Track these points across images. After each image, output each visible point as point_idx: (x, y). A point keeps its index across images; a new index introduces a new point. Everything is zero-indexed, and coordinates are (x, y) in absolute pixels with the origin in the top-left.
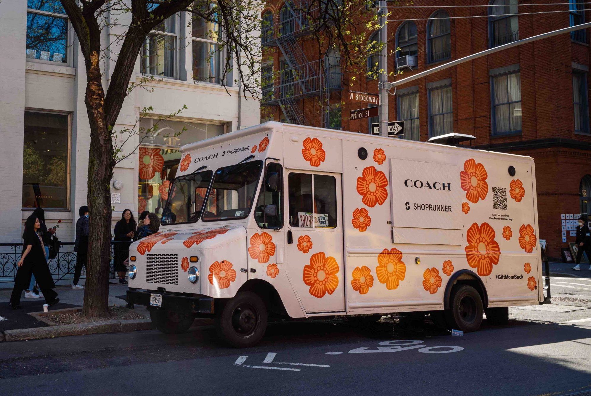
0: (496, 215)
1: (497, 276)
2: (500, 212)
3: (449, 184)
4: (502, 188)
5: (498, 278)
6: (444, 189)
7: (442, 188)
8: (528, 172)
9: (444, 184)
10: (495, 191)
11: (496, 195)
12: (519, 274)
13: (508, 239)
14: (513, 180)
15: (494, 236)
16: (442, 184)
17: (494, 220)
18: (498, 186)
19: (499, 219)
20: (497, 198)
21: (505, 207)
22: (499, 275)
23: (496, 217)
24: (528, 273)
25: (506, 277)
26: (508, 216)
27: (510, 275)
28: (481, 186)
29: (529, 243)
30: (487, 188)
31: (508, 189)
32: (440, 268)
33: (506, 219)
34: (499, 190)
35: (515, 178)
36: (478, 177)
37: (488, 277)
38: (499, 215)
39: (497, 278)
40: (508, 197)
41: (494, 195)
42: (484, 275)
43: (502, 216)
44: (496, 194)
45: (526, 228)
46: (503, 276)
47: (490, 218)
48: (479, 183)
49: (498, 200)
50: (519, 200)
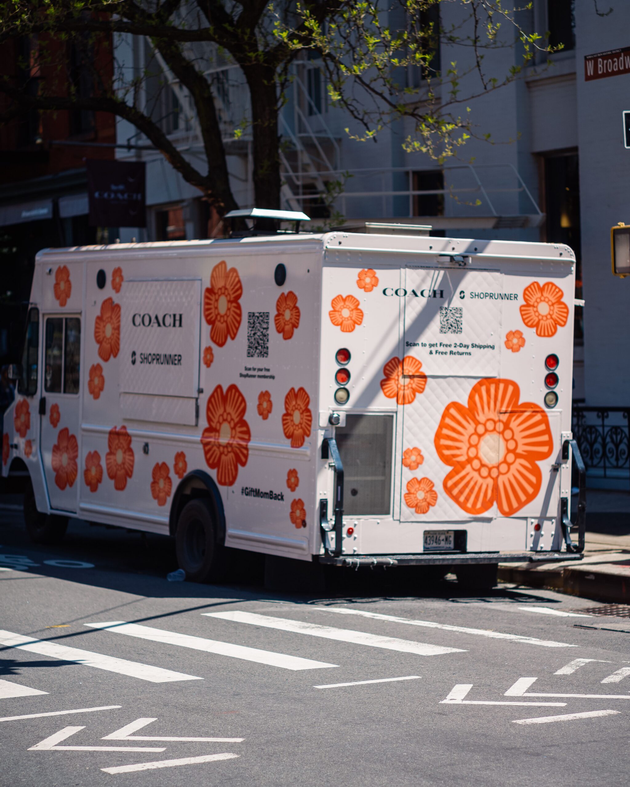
0: (250, 369)
1: (243, 490)
2: (257, 362)
3: (181, 316)
4: (264, 313)
5: (244, 494)
6: (174, 325)
7: (172, 325)
8: (308, 271)
9: (175, 316)
10: (252, 321)
11: (253, 327)
12: (277, 492)
13: (265, 417)
14: (283, 294)
15: (244, 411)
16: (172, 316)
17: (247, 379)
18: (256, 310)
19: (254, 376)
20: (254, 334)
21: (264, 353)
22: (247, 488)
23: (251, 373)
24: (293, 490)
25: (257, 493)
26: (268, 370)
27: (263, 490)
28: (232, 313)
29: (300, 426)
30: (240, 315)
31: (273, 313)
32: (171, 464)
33: (265, 377)
34: (258, 317)
35: (285, 289)
36: (228, 297)
37: (231, 488)
38: (254, 369)
39: (242, 492)
40: (272, 331)
41: (250, 329)
42: (224, 484)
43: (260, 370)
44: (252, 325)
45: (296, 396)
46: (252, 490)
47: (241, 375)
48: (229, 306)
49: (255, 339)
50: (288, 336)
